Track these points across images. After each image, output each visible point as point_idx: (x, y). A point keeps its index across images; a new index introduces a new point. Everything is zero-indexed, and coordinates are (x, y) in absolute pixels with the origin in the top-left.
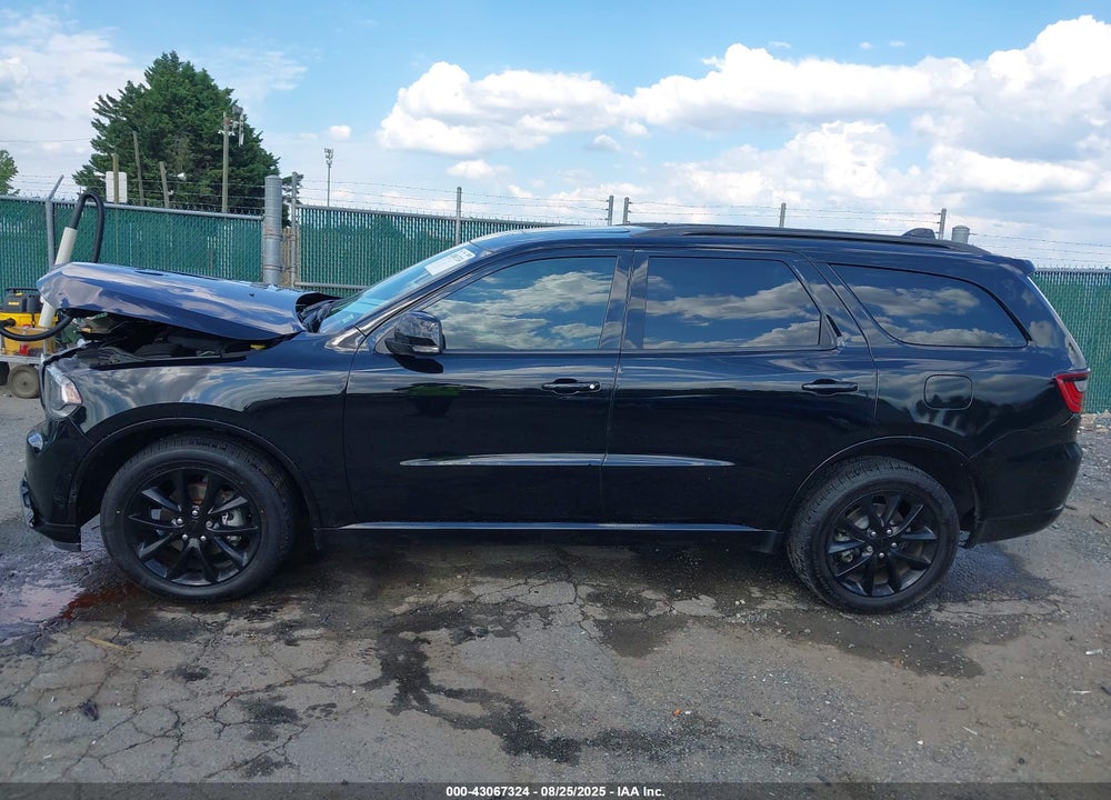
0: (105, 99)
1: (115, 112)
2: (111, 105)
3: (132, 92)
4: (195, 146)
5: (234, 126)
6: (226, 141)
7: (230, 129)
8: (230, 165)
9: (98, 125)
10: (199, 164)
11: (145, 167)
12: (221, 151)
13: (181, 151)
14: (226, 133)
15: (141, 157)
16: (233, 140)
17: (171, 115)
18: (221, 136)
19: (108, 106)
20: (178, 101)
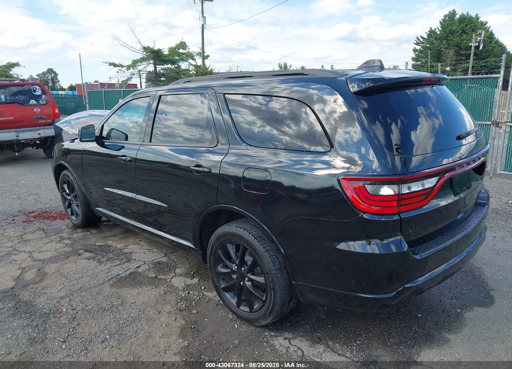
0: (420, 38)
1: (423, 43)
2: (422, 40)
3: (432, 33)
4: (457, 54)
5: (478, 40)
6: (473, 48)
7: (476, 42)
8: (474, 60)
9: (415, 50)
10: (458, 62)
11: (432, 66)
12: (470, 54)
13: (450, 57)
14: (473, 44)
15: (431, 62)
16: (477, 47)
17: (448, 40)
18: (471, 46)
19: (420, 41)
20: (452, 33)
